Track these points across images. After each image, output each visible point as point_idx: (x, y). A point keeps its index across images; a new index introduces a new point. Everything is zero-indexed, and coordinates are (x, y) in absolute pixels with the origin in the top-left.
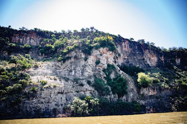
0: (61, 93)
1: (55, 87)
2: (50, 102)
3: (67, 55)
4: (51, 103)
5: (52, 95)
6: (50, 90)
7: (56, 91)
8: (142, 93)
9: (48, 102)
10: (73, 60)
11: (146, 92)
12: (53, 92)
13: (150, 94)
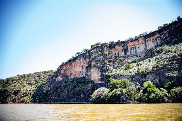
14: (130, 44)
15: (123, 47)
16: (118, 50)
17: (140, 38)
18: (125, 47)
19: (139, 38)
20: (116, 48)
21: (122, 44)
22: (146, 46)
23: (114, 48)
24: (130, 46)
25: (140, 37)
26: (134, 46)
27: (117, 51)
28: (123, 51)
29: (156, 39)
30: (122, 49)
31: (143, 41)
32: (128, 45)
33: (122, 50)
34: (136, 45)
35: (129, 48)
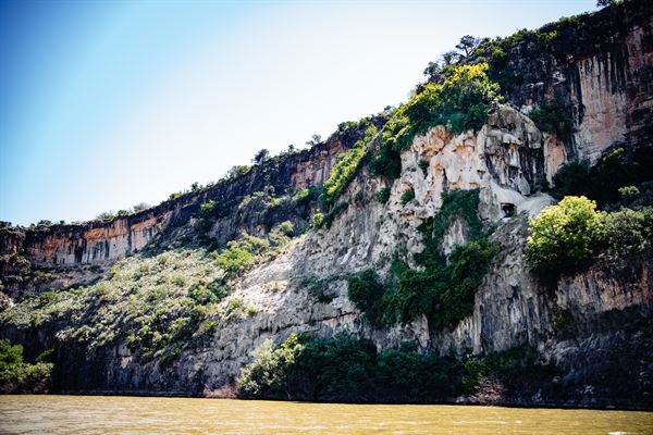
0: (267, 330)
1: (252, 314)
2: (233, 356)
3: (341, 200)
4: (234, 359)
5: (240, 339)
6: (236, 326)
7: (253, 327)
8: (562, 301)
9: (229, 358)
10: (351, 211)
11: (585, 295)
12: (243, 331)
13: (607, 302)
14: (93, 233)
15: (70, 239)
16: (52, 248)
17: (118, 221)
18: (77, 240)
19: (116, 219)
20: (48, 242)
21: (67, 233)
22: (130, 243)
23: (42, 241)
24: (92, 239)
25: (119, 217)
26: (104, 241)
27: (51, 252)
28: (73, 251)
29: (150, 230)
30: (68, 244)
31: (125, 230)
32: (87, 235)
33: (67, 248)
34: (110, 238)
35: (91, 245)
